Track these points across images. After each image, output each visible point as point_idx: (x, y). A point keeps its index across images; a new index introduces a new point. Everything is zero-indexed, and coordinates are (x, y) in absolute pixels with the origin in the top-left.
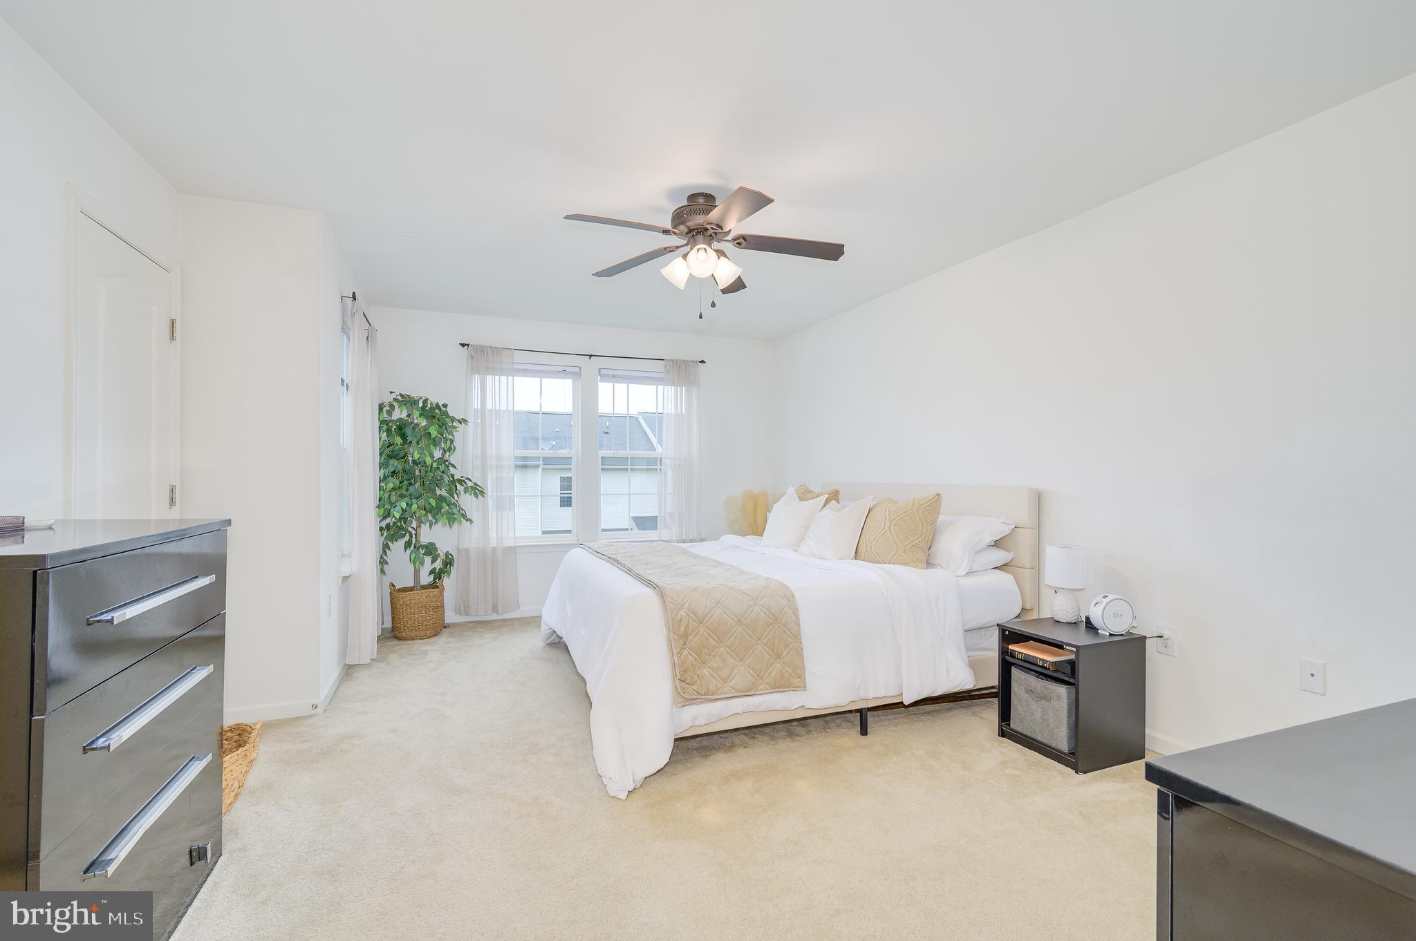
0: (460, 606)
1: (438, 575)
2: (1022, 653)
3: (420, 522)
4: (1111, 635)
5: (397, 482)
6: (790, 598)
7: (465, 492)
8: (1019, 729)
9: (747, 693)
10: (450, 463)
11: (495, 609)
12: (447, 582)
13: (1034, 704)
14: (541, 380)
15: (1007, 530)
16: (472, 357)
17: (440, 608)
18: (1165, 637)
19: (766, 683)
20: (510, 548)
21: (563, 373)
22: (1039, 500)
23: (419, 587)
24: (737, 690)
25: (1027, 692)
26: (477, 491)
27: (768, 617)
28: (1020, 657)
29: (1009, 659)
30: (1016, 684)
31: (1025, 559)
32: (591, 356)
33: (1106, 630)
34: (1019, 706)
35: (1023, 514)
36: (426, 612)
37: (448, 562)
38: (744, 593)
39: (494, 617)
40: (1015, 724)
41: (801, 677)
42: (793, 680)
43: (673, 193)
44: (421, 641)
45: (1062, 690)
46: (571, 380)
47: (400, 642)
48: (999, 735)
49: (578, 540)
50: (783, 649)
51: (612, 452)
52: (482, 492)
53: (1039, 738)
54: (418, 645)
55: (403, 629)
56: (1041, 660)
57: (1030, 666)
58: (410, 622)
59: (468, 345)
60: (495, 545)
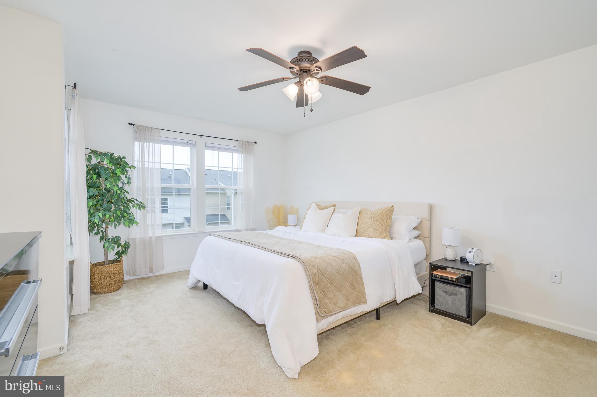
0: (130, 271)
1: (119, 254)
2: (439, 275)
3: (107, 224)
4: (476, 265)
5: (95, 202)
6: (355, 258)
7: (133, 207)
8: (440, 308)
9: (344, 309)
10: (125, 191)
11: (151, 270)
12: (124, 258)
13: (448, 297)
14: (173, 146)
15: (419, 221)
16: (136, 132)
17: (121, 273)
18: (492, 264)
19: (351, 303)
20: (159, 237)
21: (187, 144)
22: (431, 208)
23: (107, 262)
24: (341, 308)
25: (444, 292)
26: (141, 206)
27: (349, 268)
28: (439, 277)
29: (433, 278)
30: (438, 289)
31: (426, 234)
32: (201, 136)
33: (474, 263)
34: (440, 298)
35: (425, 214)
36: (114, 277)
37: (127, 246)
38: (338, 258)
39: (151, 275)
40: (438, 306)
41: (365, 297)
42: (361, 299)
43: (292, 49)
44: (111, 294)
45: (463, 290)
46: (189, 148)
47: (98, 296)
48: (429, 312)
49: (194, 231)
50: (356, 284)
51: (212, 186)
52: (144, 207)
53: (451, 312)
54: (110, 296)
55: (99, 288)
56: (450, 277)
57: (445, 281)
58: (104, 283)
59: (134, 125)
60: (150, 235)
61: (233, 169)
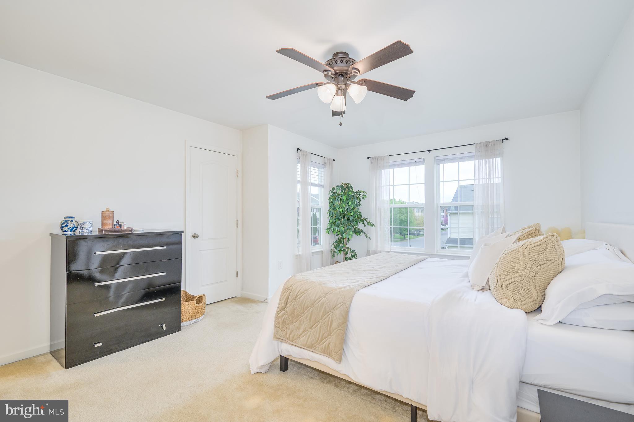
16: (372, 163)
21: (415, 163)
32: (429, 151)
59: (370, 158)
61: (475, 178)
